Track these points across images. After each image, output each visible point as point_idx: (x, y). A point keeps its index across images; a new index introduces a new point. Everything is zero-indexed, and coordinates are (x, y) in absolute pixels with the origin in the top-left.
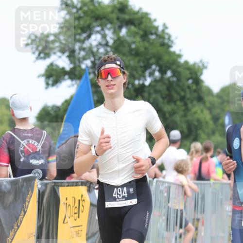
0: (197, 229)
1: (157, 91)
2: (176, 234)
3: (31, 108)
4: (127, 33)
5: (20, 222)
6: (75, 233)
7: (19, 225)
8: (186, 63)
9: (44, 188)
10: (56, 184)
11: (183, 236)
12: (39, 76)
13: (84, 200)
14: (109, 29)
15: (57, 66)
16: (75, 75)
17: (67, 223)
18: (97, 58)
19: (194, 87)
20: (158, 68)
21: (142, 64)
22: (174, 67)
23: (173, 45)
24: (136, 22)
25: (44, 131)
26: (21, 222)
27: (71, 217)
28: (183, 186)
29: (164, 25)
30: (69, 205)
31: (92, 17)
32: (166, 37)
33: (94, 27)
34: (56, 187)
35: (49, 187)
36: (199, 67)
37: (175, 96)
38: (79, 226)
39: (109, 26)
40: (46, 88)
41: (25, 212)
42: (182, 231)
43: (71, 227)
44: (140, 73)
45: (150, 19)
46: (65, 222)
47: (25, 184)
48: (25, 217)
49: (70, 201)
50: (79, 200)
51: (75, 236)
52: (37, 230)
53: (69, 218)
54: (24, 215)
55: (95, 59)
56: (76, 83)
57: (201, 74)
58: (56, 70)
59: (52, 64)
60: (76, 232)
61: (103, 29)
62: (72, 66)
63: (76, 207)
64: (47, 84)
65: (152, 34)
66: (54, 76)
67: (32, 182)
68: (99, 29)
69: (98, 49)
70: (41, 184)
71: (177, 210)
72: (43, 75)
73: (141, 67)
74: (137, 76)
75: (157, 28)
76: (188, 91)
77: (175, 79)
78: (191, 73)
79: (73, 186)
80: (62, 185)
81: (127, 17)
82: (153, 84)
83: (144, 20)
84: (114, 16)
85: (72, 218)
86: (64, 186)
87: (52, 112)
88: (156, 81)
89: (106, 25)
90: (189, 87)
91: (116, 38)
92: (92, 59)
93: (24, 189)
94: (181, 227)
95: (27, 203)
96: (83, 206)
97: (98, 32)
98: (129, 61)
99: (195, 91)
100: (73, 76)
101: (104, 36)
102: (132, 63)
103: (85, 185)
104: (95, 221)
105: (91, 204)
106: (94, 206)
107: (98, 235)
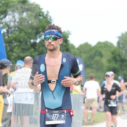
19: (64, 44)
20: (43, 34)
21: (34, 31)
29: (47, 11)
32: (49, 18)
36: (67, 34)
44: (34, 36)
57: (68, 37)
65: (40, 15)
73: (34, 33)
74: (32, 37)
75: (43, 13)
82: (41, 42)
92: (7, 28)
99: (65, 46)
102: (29, 31)
103: (1, 94)
104: (6, 113)
105: (5, 104)
106: (6, 105)
107: (8, 121)
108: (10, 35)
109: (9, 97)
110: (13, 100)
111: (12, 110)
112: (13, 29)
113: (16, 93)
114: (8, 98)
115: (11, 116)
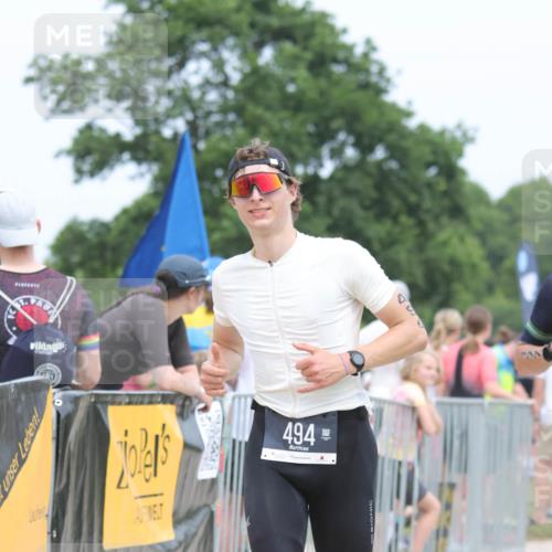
0: (448, 506)
1: (348, 192)
2: (397, 516)
3: (39, 225)
4: (276, 58)
5: (9, 483)
6: (145, 511)
7: (7, 490)
8: (423, 128)
9: (70, 407)
10: (101, 399)
11: (414, 523)
12: (58, 155)
13: (168, 437)
14: (232, 49)
15: (103, 131)
16: (147, 152)
17: (127, 487)
18: (200, 113)
19: (442, 185)
20: (351, 140)
21: (311, 128)
22: (392, 138)
23: (389, 88)
24: (299, 34)
25: (69, 278)
26: (12, 484)
27: (137, 476)
28: (414, 409)
29: (368, 42)
30: (133, 447)
31: (188, 21)
32: (374, 69)
33: (194, 43)
34: (99, 406)
35: (83, 405)
36: (454, 140)
37: (396, 203)
38: (155, 495)
39: (231, 41)
40: (77, 181)
41: (22, 462)
42: (411, 510)
43: (136, 498)
44: (308, 148)
45: (332, 29)
46: (123, 485)
47: (23, 398)
48: (21, 474)
49: (136, 439)
50: (157, 437)
51: (146, 517)
52: (54, 502)
53: (133, 476)
54: (19, 469)
55: (196, 117)
56: (149, 170)
57: (460, 154)
58: (99, 140)
59: (89, 127)
60: (150, 507)
61: (215, 49)
62: (138, 131)
63: (149, 452)
64: (79, 172)
65: (335, 60)
66: (94, 153)
67: (42, 393)
68: (204, 47)
69: (204, 93)
70: (64, 399)
71: (400, 463)
72: (69, 152)
73: (310, 135)
74: (300, 154)
75: (349, 49)
76: (426, 193)
77: (393, 165)
78: (435, 153)
79: (142, 403)
80: (115, 401)
81: (275, 22)
82: (340, 175)
83: (318, 29)
84: (243, 19)
85: (139, 478)
86: (120, 404)
87: (90, 236)
88: (346, 168)
89: (223, 39)
90: (429, 185)
91: (247, 69)
92: (189, 116)
93: (19, 410)
94: (409, 501)
95: (27, 442)
96: (165, 450)
97: (203, 54)
98: (281, 121)
99: (446, 194)
100: (141, 155)
101: (219, 65)
102: (288, 126)
103: (172, 403)
104: (195, 485)
105: (187, 446)
106: (192, 449)
107: (201, 517)
108: (202, 146)
109: (204, 415)
110: (220, 425)
111: (220, 471)
112: (216, 118)
113: (234, 399)
114: (202, 419)
115: (214, 499)
